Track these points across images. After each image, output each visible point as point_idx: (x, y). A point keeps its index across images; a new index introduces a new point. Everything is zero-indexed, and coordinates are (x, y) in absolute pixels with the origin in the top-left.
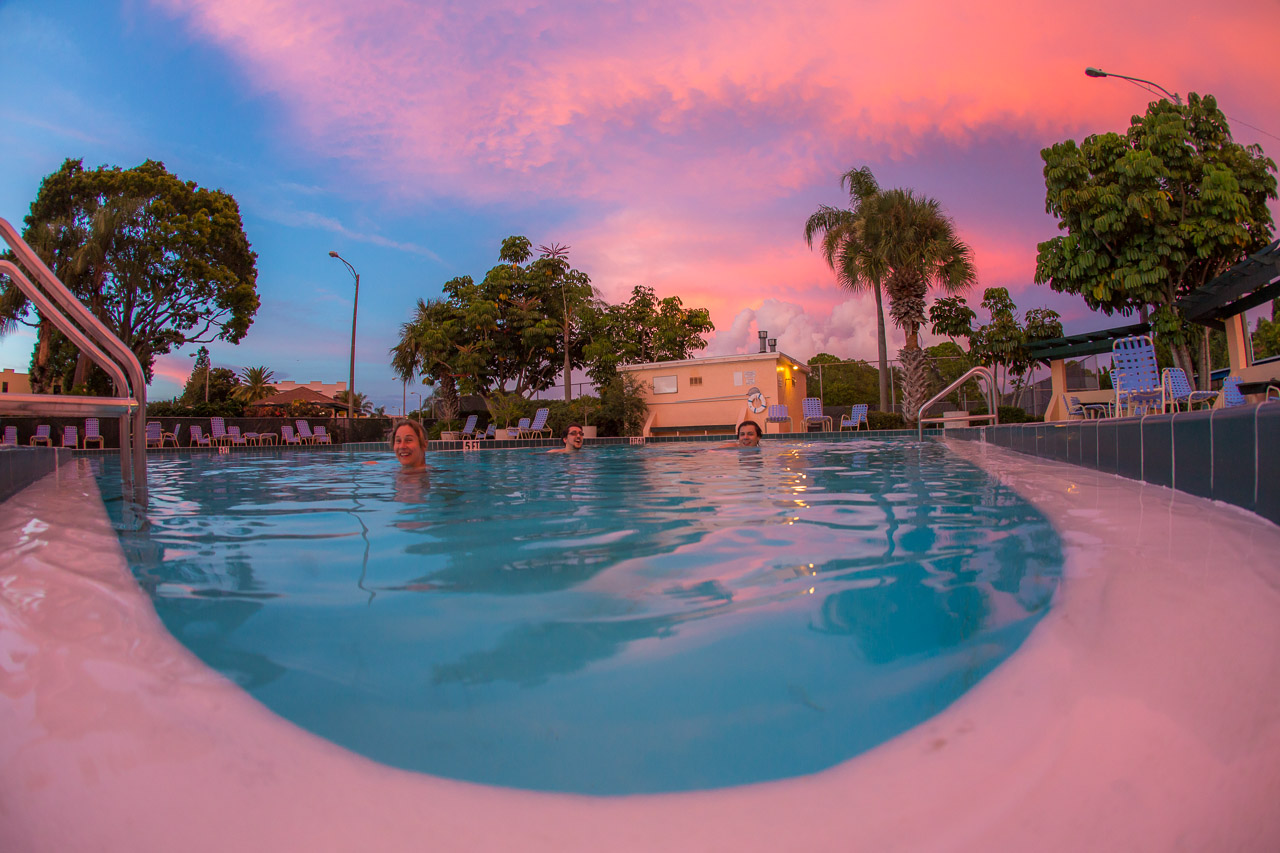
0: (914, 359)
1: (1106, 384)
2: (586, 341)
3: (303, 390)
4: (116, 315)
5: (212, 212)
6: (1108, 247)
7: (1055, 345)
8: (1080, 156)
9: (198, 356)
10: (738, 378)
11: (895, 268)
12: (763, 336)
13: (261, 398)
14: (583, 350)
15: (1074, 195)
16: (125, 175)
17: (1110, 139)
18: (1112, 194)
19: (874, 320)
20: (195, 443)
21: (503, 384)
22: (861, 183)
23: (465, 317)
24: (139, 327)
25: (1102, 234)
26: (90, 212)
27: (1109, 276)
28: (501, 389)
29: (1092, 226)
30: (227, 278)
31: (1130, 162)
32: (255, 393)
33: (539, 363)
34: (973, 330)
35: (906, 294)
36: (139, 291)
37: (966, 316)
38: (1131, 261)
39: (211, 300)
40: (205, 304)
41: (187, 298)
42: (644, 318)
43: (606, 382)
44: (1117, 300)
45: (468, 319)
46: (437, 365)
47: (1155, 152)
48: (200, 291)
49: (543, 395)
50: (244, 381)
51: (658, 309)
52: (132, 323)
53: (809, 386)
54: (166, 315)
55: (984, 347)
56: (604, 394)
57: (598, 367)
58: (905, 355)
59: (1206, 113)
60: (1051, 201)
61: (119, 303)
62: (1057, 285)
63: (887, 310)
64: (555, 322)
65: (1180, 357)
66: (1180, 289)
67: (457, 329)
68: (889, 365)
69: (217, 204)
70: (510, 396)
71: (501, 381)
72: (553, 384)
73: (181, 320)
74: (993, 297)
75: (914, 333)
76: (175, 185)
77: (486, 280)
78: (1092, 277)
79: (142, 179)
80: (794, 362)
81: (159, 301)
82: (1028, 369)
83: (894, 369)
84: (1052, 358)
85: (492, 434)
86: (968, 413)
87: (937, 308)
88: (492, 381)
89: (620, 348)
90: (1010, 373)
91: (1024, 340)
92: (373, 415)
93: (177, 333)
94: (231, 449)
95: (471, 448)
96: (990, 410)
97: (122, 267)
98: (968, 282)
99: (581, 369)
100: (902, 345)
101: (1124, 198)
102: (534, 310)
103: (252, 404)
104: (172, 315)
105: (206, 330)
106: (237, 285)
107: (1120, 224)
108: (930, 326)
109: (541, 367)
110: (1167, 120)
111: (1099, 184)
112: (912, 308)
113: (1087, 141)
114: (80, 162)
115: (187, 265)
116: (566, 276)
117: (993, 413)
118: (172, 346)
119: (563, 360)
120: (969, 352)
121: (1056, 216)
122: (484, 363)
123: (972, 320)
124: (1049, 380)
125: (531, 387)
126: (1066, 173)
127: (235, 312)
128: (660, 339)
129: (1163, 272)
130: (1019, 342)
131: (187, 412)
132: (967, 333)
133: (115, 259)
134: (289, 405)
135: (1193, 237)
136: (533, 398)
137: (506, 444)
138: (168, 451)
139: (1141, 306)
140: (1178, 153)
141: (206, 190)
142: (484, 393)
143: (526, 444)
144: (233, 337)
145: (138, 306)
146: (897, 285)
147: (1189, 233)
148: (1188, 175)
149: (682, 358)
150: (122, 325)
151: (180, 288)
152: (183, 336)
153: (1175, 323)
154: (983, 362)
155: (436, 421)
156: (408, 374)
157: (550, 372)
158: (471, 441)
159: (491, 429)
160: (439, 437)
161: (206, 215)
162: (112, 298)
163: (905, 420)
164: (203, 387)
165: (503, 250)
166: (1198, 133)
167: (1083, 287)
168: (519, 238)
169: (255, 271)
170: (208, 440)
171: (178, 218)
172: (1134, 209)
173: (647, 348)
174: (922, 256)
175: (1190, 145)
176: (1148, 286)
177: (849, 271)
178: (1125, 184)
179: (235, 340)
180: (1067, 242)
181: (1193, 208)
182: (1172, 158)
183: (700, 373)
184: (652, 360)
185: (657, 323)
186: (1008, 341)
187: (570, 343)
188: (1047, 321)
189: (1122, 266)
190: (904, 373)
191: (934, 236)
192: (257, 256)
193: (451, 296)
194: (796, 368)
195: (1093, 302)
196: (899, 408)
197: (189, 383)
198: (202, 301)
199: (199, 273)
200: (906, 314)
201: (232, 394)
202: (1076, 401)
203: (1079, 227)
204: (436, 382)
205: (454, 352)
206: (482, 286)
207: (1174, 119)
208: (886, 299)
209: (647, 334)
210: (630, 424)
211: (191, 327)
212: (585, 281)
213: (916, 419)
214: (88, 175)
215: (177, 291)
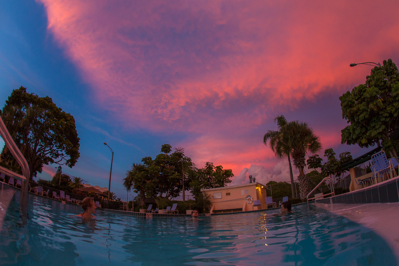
0: (303, 179)
1: (369, 171)
2: (190, 181)
3: (92, 188)
4: (32, 146)
5: (66, 120)
6: (364, 125)
7: (350, 163)
8: (352, 96)
9: (58, 169)
10: (243, 192)
11: (294, 149)
12: (250, 177)
13: (78, 188)
14: (189, 184)
15: (351, 110)
16: (39, 99)
17: (361, 87)
18: (363, 106)
19: (288, 167)
20: (54, 197)
21: (161, 195)
22: (281, 121)
23: (149, 171)
24: (39, 153)
25: (362, 121)
26: (27, 108)
27: (366, 134)
28: (161, 196)
29: (359, 119)
30: (69, 144)
31: (368, 93)
32: (76, 186)
33: (174, 188)
34: (322, 165)
35: (299, 158)
36: (40, 141)
37: (319, 160)
38: (373, 127)
39: (63, 151)
40: (62, 151)
41: (56, 148)
42: (210, 173)
43: (197, 195)
44: (370, 142)
45: (150, 171)
46: (139, 186)
47: (376, 86)
48: (60, 147)
49: (175, 199)
50: (73, 181)
51: (215, 170)
52: (37, 151)
53: (267, 192)
54: (48, 152)
55: (326, 170)
56: (196, 199)
57: (194, 190)
58: (299, 178)
59: (389, 66)
60: (344, 114)
61: (33, 142)
62: (349, 143)
63: (292, 163)
64: (179, 174)
65: (393, 153)
66: (389, 130)
67: (146, 174)
68: (294, 182)
69: (68, 118)
70: (164, 199)
71: (161, 193)
72: (179, 195)
73: (53, 155)
74: (328, 152)
75: (302, 170)
76: (55, 107)
77: (156, 158)
78: (360, 137)
79: (45, 102)
80: (262, 185)
81: (46, 146)
82: (342, 174)
83: (296, 183)
84: (350, 168)
85: (157, 211)
86: (322, 193)
87: (309, 160)
88: (158, 193)
89: (202, 183)
90: (336, 176)
91: (339, 164)
92: (116, 200)
93: (51, 159)
94: (66, 203)
95: (150, 216)
96: (331, 191)
97: (35, 131)
98: (319, 149)
99: (188, 190)
100: (298, 174)
101: (368, 105)
102: (173, 170)
103: (75, 189)
104: (50, 152)
105: (61, 160)
106: (73, 148)
107: (368, 115)
108: (307, 166)
109: (175, 189)
110: (378, 73)
111: (359, 104)
112: (301, 161)
113: (353, 90)
114: (25, 89)
115: (57, 136)
116: (183, 159)
117: (333, 192)
118: (49, 163)
119: (182, 187)
120: (321, 173)
121: (346, 119)
122: (155, 187)
123: (321, 161)
124: (349, 175)
125: (171, 196)
126: (348, 103)
127: (71, 156)
128: (215, 180)
129: (383, 127)
130: (338, 165)
131: (52, 187)
132: (320, 166)
133: (33, 127)
134: (88, 192)
135: (391, 111)
136: (172, 200)
137: (162, 215)
138: (44, 197)
139: (377, 141)
140: (383, 83)
141: (65, 112)
142: (155, 197)
143: (169, 216)
144: (70, 165)
145: (39, 146)
146: (295, 154)
147: (390, 110)
148: (387, 90)
149: (223, 186)
150: (33, 150)
151: (54, 144)
152: (53, 160)
153: (390, 143)
154: (326, 175)
155: (138, 205)
156: (129, 188)
157: (178, 191)
158: (149, 213)
159: (157, 209)
160: (139, 211)
161: (64, 121)
162: (31, 140)
163: (301, 199)
164: (59, 179)
165: (162, 149)
166: (388, 74)
167: (358, 141)
168: (168, 145)
169: (79, 144)
170: (59, 198)
171: (55, 120)
172: (372, 108)
173: (211, 183)
174: (303, 143)
175: (386, 79)
176: (379, 133)
177: (279, 152)
178: (367, 101)
179: (71, 166)
180: (351, 127)
181: (390, 101)
182: (381, 86)
183: (230, 191)
184: (213, 188)
185: (214, 174)
186: (334, 166)
187: (184, 181)
188: (347, 156)
189: (370, 130)
190: (300, 184)
191: (306, 135)
192: (80, 139)
193: (144, 163)
194: (262, 187)
195: (361, 145)
196: (299, 196)
197: (54, 177)
198: (61, 150)
199: (59, 140)
200: (299, 164)
201: (68, 184)
202: (359, 180)
203: (354, 121)
204: (138, 192)
205: (145, 182)
206: (155, 161)
207: (380, 72)
208: (292, 160)
209: (211, 179)
210: (206, 209)
211: (56, 158)
212: (190, 160)
213: (306, 199)
214: (28, 95)
215: (53, 144)
